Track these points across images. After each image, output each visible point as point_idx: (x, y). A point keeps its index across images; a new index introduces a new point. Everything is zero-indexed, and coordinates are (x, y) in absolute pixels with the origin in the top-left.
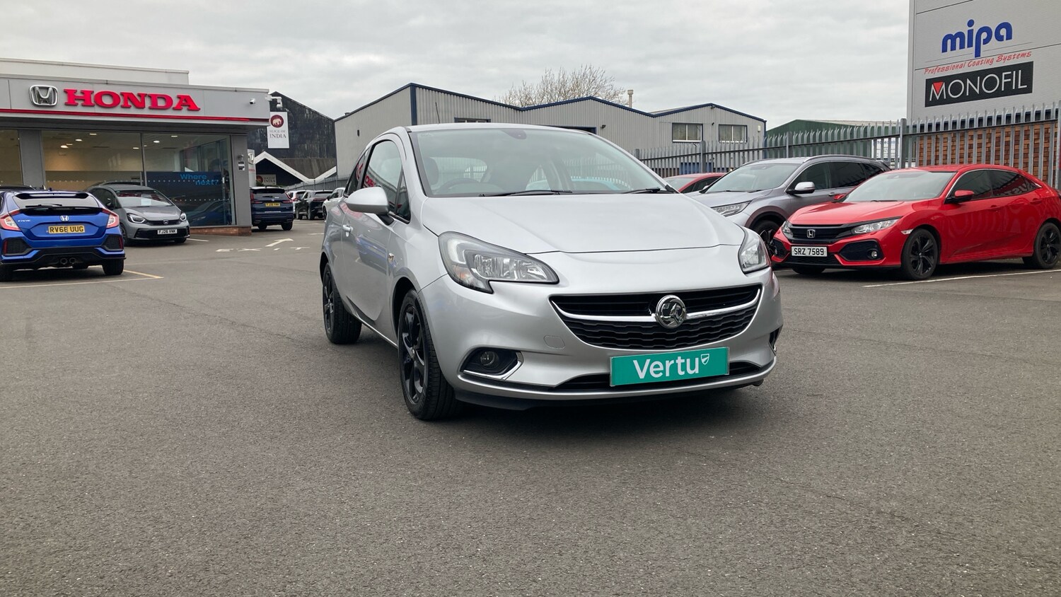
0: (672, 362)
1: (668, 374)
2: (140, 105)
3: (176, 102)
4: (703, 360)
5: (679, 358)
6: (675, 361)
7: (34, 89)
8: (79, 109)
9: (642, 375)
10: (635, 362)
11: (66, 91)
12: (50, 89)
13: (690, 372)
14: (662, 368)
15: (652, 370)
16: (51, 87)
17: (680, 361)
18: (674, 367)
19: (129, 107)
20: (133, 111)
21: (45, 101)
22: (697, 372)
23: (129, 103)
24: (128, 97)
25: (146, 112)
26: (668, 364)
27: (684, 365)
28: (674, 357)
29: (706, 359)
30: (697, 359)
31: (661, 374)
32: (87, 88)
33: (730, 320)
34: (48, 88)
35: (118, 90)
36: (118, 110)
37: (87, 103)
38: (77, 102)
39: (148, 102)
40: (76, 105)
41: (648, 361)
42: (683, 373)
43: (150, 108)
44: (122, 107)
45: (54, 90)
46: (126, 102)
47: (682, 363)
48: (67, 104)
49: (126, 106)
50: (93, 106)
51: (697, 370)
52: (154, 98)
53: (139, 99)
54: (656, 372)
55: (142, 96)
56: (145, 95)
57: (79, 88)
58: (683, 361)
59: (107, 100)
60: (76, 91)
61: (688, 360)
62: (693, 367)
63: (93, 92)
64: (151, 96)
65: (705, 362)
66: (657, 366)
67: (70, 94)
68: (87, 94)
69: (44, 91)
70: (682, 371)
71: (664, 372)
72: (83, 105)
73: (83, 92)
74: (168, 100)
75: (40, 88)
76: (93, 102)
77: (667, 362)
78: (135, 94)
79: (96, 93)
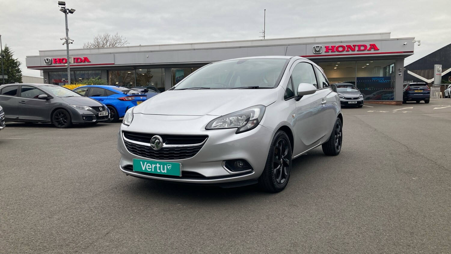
0: (155, 165)
1: (153, 171)
2: (353, 50)
3: (368, 47)
4: (168, 167)
5: (158, 164)
6: (156, 165)
7: (314, 47)
8: (330, 53)
9: (144, 169)
10: (141, 162)
11: (325, 47)
12: (320, 47)
13: (163, 172)
14: (151, 167)
15: (147, 167)
16: (320, 46)
17: (158, 165)
18: (156, 167)
19: (349, 51)
20: (351, 52)
21: (318, 52)
22: (166, 172)
23: (349, 49)
24: (349, 47)
25: (356, 52)
26: (154, 166)
27: (160, 168)
28: (155, 163)
29: (170, 167)
30: (165, 166)
31: (150, 170)
32: (333, 45)
33: (185, 150)
34: (319, 47)
35: (345, 45)
36: (345, 53)
37: (333, 51)
38: (329, 51)
39: (357, 48)
40: (329, 52)
41: (146, 163)
42: (159, 171)
43: (358, 51)
44: (346, 51)
45: (321, 47)
46: (348, 49)
47: (159, 167)
48: (325, 52)
49: (348, 51)
50: (335, 52)
51: (165, 171)
52: (359, 46)
53: (353, 47)
54: (149, 169)
55: (354, 46)
56: (356, 45)
57: (330, 45)
58: (159, 166)
59: (341, 49)
60: (329, 47)
61: (162, 166)
62: (164, 170)
63: (335, 46)
64: (358, 46)
65: (169, 168)
66: (149, 166)
67: (327, 48)
68: (333, 47)
69: (317, 48)
70: (159, 170)
71: (152, 169)
72: (331, 52)
73: (332, 47)
74: (365, 47)
75: (316, 47)
76: (335, 50)
77: (153, 165)
78: (352, 46)
79: (336, 47)
